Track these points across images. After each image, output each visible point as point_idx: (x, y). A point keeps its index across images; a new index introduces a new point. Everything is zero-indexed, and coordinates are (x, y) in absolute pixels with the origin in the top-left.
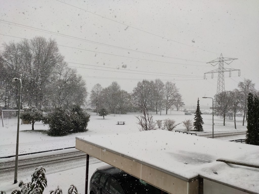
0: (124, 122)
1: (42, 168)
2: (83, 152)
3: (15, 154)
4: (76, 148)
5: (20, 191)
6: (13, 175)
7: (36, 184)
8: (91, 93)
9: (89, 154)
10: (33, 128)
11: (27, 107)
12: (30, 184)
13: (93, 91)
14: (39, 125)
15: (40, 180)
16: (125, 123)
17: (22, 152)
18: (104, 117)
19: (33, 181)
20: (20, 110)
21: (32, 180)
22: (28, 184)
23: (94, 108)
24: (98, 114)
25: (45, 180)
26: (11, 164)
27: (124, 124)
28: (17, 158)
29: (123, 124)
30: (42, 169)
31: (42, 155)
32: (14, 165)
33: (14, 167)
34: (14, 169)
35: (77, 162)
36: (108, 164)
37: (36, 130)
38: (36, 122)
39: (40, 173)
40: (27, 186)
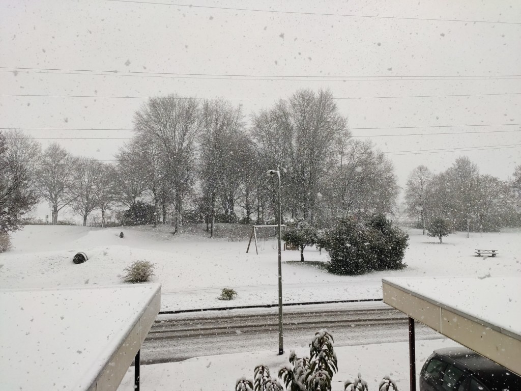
0: (493, 251)
1: (326, 333)
2: (401, 312)
3: (277, 302)
4: (384, 302)
5: (292, 370)
6: (277, 340)
7: (317, 362)
8: (406, 188)
9: (413, 317)
10: (302, 258)
11: (291, 219)
12: (308, 360)
13: (410, 183)
14: (313, 253)
15: (325, 356)
16: (496, 252)
17: (288, 299)
18: (440, 239)
19: (312, 356)
20: (281, 225)
21: (311, 354)
22: (304, 360)
23: (417, 219)
24: (427, 231)
25: (334, 358)
26: (272, 319)
27: (493, 256)
28: (280, 310)
29: (491, 255)
30: (327, 335)
31: (322, 309)
32: (277, 322)
33: (277, 325)
34: (277, 327)
35: (389, 332)
36: (462, 346)
37: (308, 262)
38: (306, 246)
39: (324, 342)
40: (302, 364)
